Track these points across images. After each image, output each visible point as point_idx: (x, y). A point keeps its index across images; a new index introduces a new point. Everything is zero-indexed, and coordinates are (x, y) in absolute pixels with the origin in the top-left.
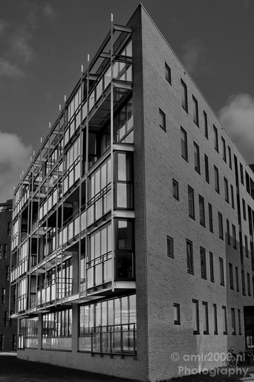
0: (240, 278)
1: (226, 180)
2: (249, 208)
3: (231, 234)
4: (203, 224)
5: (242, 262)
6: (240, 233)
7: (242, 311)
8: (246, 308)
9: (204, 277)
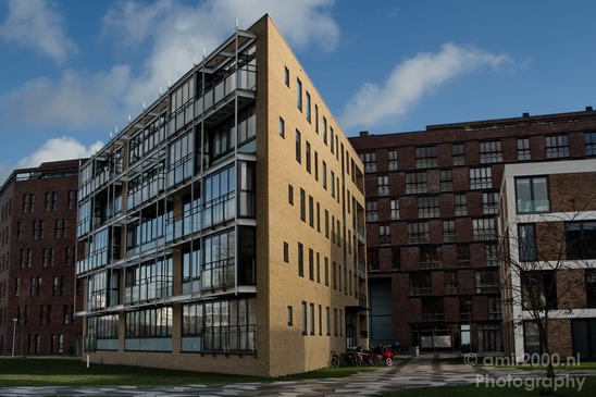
0: (343, 277)
1: (333, 173)
2: (354, 198)
3: (336, 232)
4: (312, 225)
5: (345, 260)
6: (344, 228)
7: (344, 311)
8: (347, 308)
9: (312, 278)
